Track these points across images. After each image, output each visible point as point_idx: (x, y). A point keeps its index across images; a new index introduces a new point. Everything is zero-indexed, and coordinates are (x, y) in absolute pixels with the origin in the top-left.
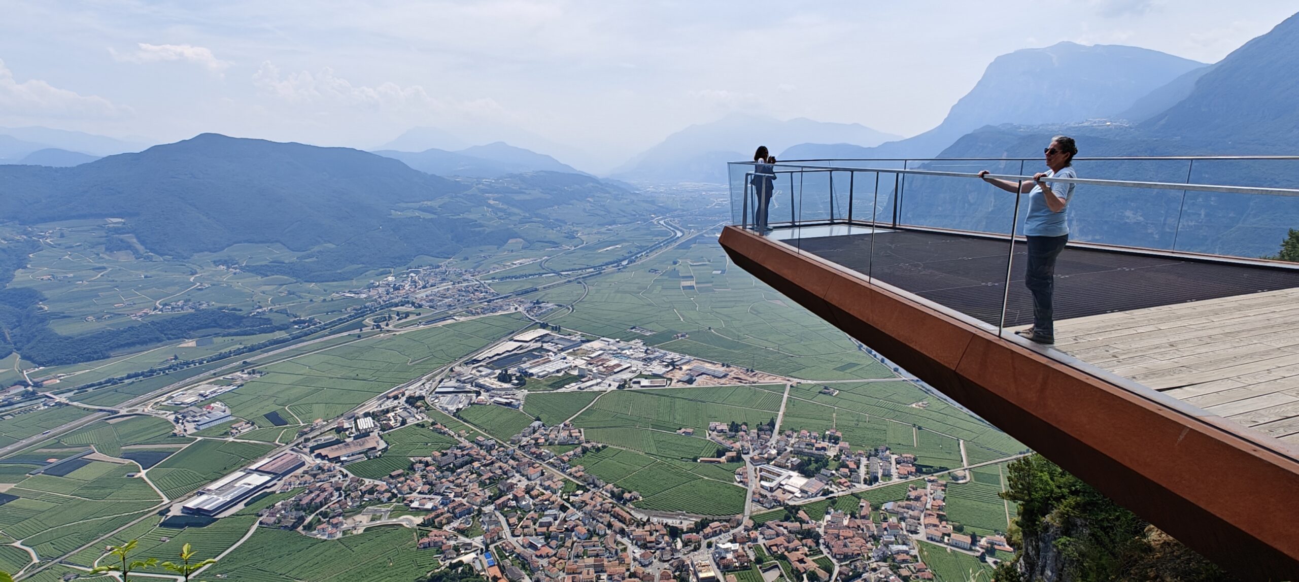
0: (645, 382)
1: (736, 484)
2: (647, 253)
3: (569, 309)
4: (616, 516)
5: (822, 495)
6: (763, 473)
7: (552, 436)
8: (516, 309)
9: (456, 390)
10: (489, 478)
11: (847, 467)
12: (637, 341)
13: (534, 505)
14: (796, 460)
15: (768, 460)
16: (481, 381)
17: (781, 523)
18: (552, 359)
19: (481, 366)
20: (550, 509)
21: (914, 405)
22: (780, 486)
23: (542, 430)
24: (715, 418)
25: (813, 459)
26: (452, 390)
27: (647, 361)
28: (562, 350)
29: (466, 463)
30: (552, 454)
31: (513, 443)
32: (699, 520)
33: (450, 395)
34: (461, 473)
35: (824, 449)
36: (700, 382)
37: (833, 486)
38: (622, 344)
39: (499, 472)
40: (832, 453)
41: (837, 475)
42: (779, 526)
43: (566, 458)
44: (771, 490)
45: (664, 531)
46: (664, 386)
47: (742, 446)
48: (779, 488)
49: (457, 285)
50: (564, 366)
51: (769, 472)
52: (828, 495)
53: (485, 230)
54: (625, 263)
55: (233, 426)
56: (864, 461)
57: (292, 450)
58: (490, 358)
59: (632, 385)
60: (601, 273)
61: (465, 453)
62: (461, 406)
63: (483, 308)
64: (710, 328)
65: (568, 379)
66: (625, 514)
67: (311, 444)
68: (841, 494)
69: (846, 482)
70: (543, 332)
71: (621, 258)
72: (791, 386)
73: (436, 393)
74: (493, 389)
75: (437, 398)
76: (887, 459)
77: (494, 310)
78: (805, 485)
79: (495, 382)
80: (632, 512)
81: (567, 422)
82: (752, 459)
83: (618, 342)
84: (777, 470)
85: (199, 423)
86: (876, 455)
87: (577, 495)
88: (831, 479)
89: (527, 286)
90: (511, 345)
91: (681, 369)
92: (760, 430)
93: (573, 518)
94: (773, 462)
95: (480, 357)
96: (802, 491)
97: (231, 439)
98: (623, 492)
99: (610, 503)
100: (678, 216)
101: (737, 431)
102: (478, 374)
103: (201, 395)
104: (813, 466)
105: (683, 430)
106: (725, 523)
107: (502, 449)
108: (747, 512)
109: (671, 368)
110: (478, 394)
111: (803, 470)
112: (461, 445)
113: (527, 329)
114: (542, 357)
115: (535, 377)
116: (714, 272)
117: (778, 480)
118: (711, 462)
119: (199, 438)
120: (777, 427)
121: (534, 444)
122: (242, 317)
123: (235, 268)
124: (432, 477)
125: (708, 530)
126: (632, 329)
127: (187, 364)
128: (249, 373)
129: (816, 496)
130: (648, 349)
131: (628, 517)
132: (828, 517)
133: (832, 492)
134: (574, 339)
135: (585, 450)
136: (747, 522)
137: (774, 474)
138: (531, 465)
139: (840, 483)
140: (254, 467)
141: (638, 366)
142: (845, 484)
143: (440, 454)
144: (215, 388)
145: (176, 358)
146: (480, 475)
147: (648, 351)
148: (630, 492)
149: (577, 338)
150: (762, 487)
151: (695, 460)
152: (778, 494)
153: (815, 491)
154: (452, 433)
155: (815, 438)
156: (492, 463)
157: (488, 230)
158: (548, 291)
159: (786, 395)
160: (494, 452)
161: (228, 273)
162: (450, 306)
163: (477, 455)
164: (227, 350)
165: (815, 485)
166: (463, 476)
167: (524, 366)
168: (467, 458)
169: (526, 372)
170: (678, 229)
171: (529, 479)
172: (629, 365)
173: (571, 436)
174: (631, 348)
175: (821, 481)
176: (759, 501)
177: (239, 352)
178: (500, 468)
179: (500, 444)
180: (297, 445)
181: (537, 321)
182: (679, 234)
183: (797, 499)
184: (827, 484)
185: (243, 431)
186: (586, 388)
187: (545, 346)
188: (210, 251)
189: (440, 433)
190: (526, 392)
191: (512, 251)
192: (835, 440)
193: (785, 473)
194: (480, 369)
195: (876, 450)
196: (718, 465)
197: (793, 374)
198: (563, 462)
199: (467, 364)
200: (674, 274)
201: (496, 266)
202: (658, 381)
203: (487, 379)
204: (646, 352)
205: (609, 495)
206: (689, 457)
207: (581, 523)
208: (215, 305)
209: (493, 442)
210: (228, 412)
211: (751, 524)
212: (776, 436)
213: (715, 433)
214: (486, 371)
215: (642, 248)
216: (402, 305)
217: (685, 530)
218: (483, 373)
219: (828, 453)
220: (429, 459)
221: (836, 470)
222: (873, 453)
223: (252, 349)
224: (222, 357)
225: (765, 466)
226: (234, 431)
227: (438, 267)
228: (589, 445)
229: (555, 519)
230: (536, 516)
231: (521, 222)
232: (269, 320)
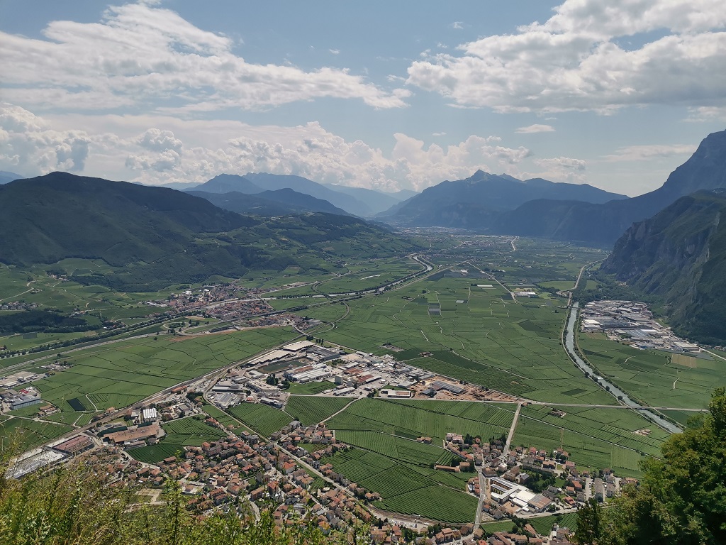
0: (391, 393)
1: (468, 493)
2: (401, 282)
3: (332, 325)
4: (358, 515)
5: (549, 511)
6: (493, 485)
7: (308, 435)
8: (288, 323)
9: (230, 389)
10: (249, 470)
11: (573, 486)
12: (387, 356)
13: (286, 497)
14: (524, 475)
15: (500, 473)
16: (252, 382)
17: (509, 535)
18: (314, 367)
19: (254, 369)
20: (299, 502)
21: (637, 432)
22: (509, 499)
23: (299, 429)
24: (451, 430)
25: (540, 475)
26: (227, 388)
27: (395, 374)
28: (323, 360)
29: (231, 455)
30: (306, 451)
31: (274, 439)
32: (432, 525)
33: (224, 393)
34: (225, 463)
35: (552, 467)
36: (440, 396)
37: (560, 503)
38: (374, 358)
39: (258, 465)
40: (558, 472)
41: (563, 492)
42: (507, 537)
43: (317, 456)
44: (501, 502)
45: (400, 533)
46: (409, 397)
47: (476, 458)
48: (508, 500)
49: (241, 301)
50: (323, 373)
51: (498, 484)
52: (554, 511)
53: (269, 257)
54: (381, 290)
55: (41, 408)
56: (589, 481)
57: (86, 433)
58: (262, 363)
59: (380, 394)
60: (361, 297)
61: (231, 445)
62: (232, 403)
63: (261, 321)
64: (451, 349)
65: (325, 385)
66: (365, 513)
67: (103, 428)
68: (567, 511)
69: (571, 500)
70: (308, 343)
71: (378, 285)
72: (522, 406)
73: (213, 390)
74: (262, 390)
75: (213, 395)
76: (611, 482)
77: (269, 323)
78: (532, 500)
79: (264, 383)
80: (372, 512)
81: (322, 423)
82: (484, 470)
83: (371, 356)
84: (507, 483)
85: (14, 404)
86: (600, 477)
87: (325, 492)
88: (556, 496)
89: (300, 304)
90: (280, 353)
91: (424, 383)
92: (492, 444)
93: (319, 513)
94: (504, 475)
95: (254, 361)
96: (530, 505)
97: (36, 419)
98: (365, 492)
99: (353, 501)
100: (429, 253)
101: (471, 444)
102: (250, 376)
103: (20, 380)
104: (541, 483)
105: (422, 438)
106: (456, 530)
107: (263, 443)
108: (477, 522)
109: (415, 381)
110: (249, 393)
111: (531, 485)
112: (229, 438)
113: (295, 340)
114: (306, 365)
115: (298, 382)
116: (457, 301)
117: (508, 492)
118: (446, 470)
119: (12, 417)
120: (508, 442)
121: (291, 441)
122: (63, 318)
123: (64, 278)
124: (200, 466)
125: (440, 535)
126: (384, 345)
127: (13, 353)
128: (61, 365)
129: (543, 511)
130: (396, 364)
131: (368, 516)
132: (554, 533)
133: (558, 509)
134: (334, 351)
135: (335, 450)
136: (477, 531)
137: (504, 486)
138: (287, 460)
139: (566, 501)
140: (51, 445)
141: (386, 378)
142: (571, 503)
143: (209, 445)
144: (32, 375)
145: (5, 348)
146: (241, 466)
147: (397, 366)
148: (371, 492)
149: (336, 350)
150: (493, 498)
151: (432, 467)
152: (508, 506)
153: (541, 506)
154: (222, 427)
155: (543, 456)
156: (253, 456)
157: (271, 258)
158: (316, 309)
159: (517, 414)
160: (256, 446)
161: (57, 281)
162: (234, 317)
163: (241, 447)
164: (47, 344)
165: (541, 500)
166: (227, 466)
167: (289, 371)
168: (232, 450)
169: (291, 377)
170: (429, 264)
171: (283, 474)
172: (379, 377)
173: (324, 436)
174: (382, 362)
175: (548, 497)
176: (488, 512)
177: (55, 346)
178: (260, 461)
179: (261, 439)
180: (90, 429)
181: (305, 334)
182: (429, 268)
183: (524, 513)
184: (554, 501)
185: (48, 413)
186: (341, 394)
187: (309, 356)
188: (46, 263)
189: (212, 426)
190: (289, 394)
191: (290, 275)
192: (562, 459)
193: (514, 487)
194: (252, 372)
195: (601, 472)
196: (453, 473)
197: (524, 395)
198: (315, 459)
199: (242, 367)
200: (424, 300)
201: (275, 286)
202: (403, 393)
203: (257, 381)
204: (394, 367)
205: (353, 494)
206: (426, 463)
207: (325, 518)
208: (42, 306)
209: (256, 437)
210: (39, 396)
211: (480, 533)
212: (507, 451)
213: (451, 443)
214: (257, 374)
215: (397, 279)
216: (194, 315)
217: (419, 533)
218: (254, 376)
219: (556, 471)
220: (199, 449)
221: (563, 488)
222: (598, 474)
223: (67, 344)
224: (42, 349)
225: (496, 479)
226: (41, 413)
227: (228, 285)
228: (338, 446)
229: (303, 513)
230: (286, 509)
231: (299, 253)
232: (84, 321)
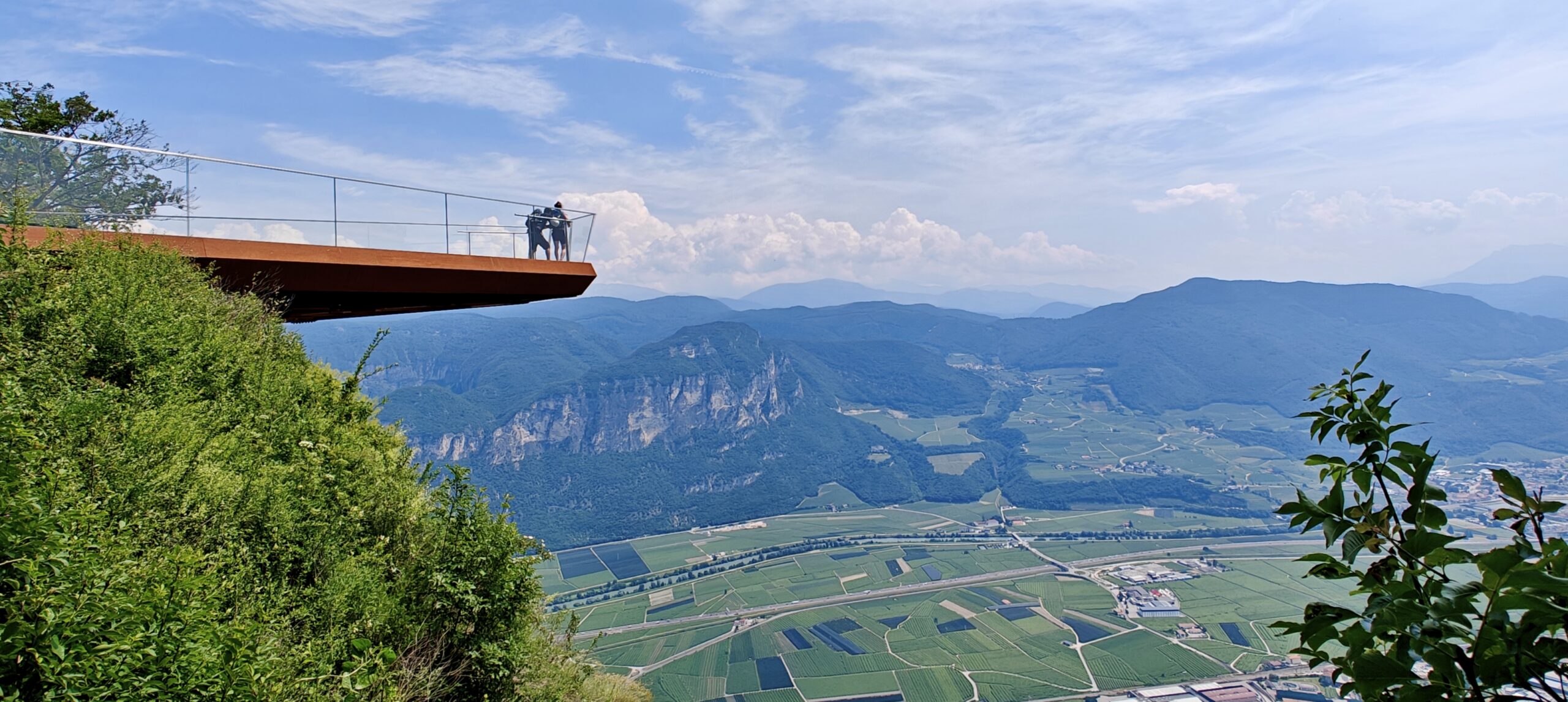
55: (1180, 625)
57: (1251, 684)
67: (1279, 686)
85: (1143, 608)
97: (1175, 641)
103: (1150, 575)
119: (1140, 627)
122: (1211, 492)
123: (1210, 432)
127: (1141, 535)
128: (1209, 564)
140: (1197, 687)
144: (1167, 571)
145: (1131, 525)
161: (1201, 436)
164: (1187, 529)
177: (1200, 534)
180: (1259, 680)
185: (1191, 635)
188: (1183, 408)
208: (1181, 471)
210: (1177, 606)
223: (1217, 534)
224: (1179, 535)
226: (1180, 632)
232: (1243, 501)
